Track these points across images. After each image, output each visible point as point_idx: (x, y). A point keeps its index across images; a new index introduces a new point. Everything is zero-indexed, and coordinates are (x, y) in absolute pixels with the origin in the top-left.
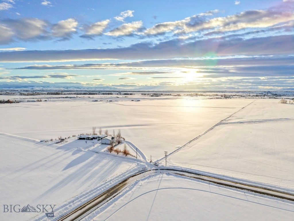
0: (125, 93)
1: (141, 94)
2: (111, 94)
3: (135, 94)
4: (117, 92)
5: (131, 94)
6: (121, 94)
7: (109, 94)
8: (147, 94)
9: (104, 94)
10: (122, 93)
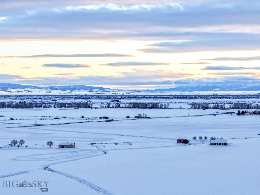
0: (133, 103)
1: (189, 106)
2: (88, 106)
3: (171, 105)
4: (109, 97)
5: (155, 106)
6: (119, 107)
7: (79, 106)
8: (212, 105)
9: (62, 106)
10: (122, 101)
